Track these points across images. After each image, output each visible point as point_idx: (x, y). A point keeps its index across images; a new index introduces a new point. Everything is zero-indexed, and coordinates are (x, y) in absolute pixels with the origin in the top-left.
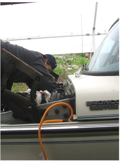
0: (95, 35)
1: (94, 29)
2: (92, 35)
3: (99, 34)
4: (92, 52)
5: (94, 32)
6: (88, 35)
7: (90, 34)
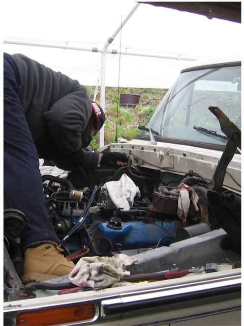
0: (107, 53)
1: (110, 41)
2: (102, 53)
3: (114, 53)
4: (99, 87)
5: (106, 47)
6: (95, 51)
7: (99, 50)
